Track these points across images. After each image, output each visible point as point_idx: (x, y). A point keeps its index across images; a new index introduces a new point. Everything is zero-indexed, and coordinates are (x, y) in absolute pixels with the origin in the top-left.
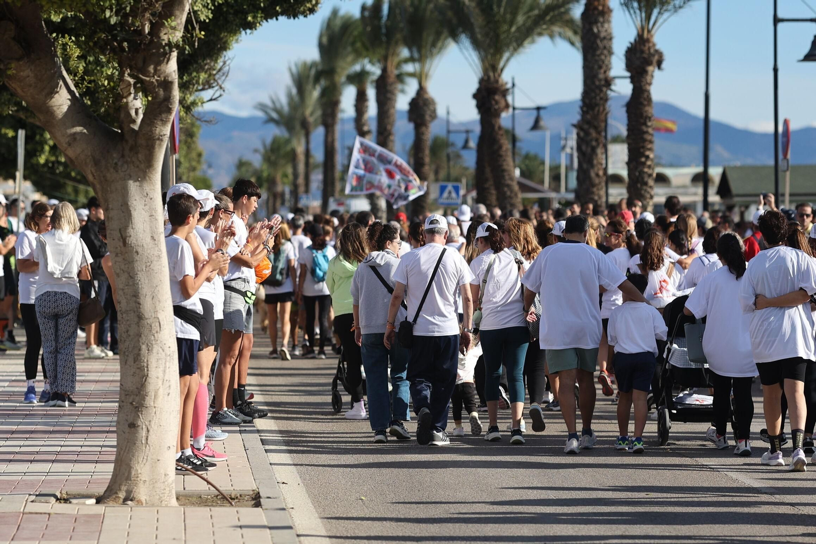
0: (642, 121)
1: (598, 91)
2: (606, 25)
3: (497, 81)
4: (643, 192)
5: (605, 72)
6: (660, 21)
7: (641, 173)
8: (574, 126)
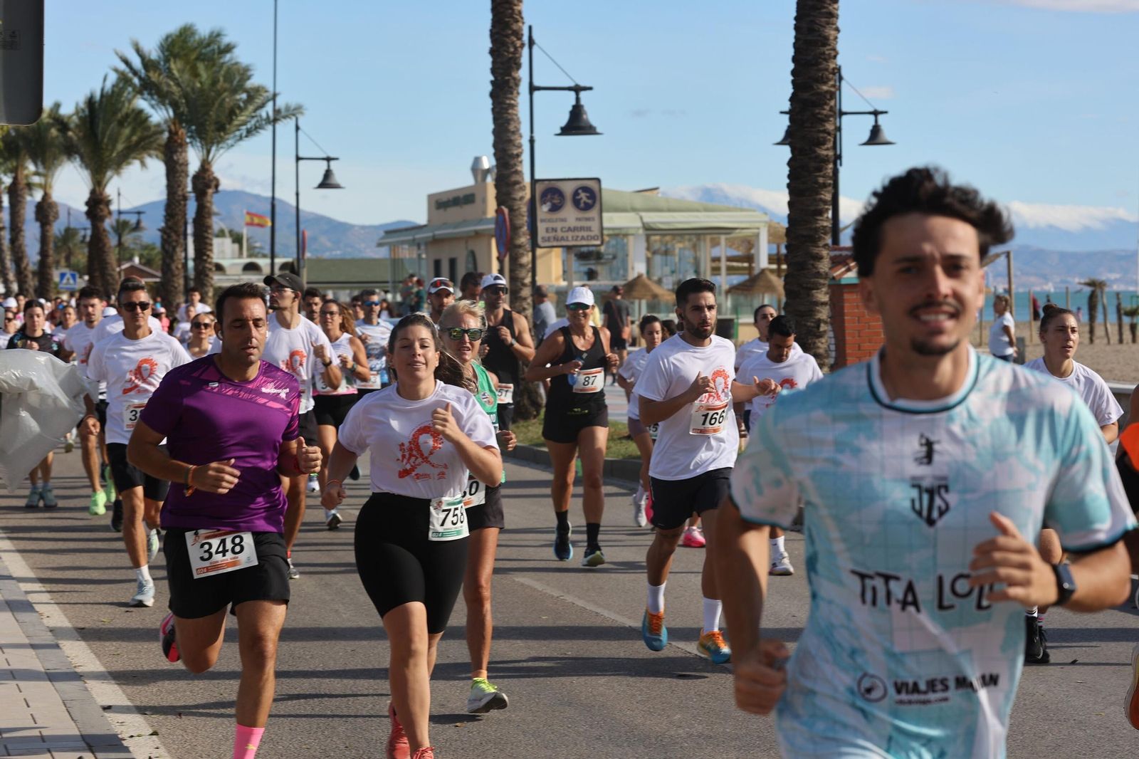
0: (205, 229)
1: (177, 204)
2: (184, 154)
3: (102, 194)
4: (205, 282)
5: (183, 190)
6: (218, 155)
7: (205, 268)
8: (159, 230)
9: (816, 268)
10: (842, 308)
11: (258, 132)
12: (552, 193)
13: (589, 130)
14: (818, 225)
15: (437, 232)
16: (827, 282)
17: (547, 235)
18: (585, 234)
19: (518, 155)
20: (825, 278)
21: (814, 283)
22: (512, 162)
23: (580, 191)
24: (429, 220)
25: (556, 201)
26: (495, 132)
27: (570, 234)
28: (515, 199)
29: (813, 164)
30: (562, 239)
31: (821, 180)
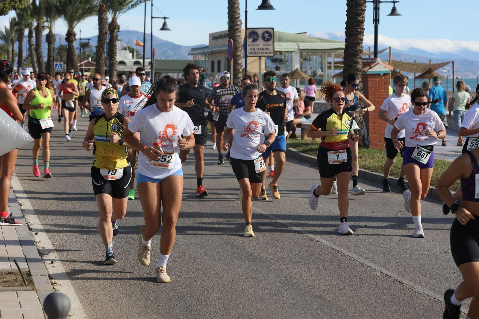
0: (113, 47)
1: (103, 36)
2: (106, 15)
3: (72, 31)
4: (114, 69)
6: (119, 16)
7: (113, 63)
8: (95, 47)
9: (356, 67)
10: (368, 84)
11: (136, 6)
12: (253, 34)
13: (270, 7)
14: (357, 49)
15: (213, 50)
16: (360, 73)
17: (251, 51)
18: (267, 51)
19: (238, 18)
20: (360, 71)
22: (236, 21)
23: (265, 33)
24: (210, 44)
25: (254, 37)
26: (229, 8)
27: (261, 51)
28: (236, 36)
29: (356, 23)
30: (257, 53)
31: (359, 30)
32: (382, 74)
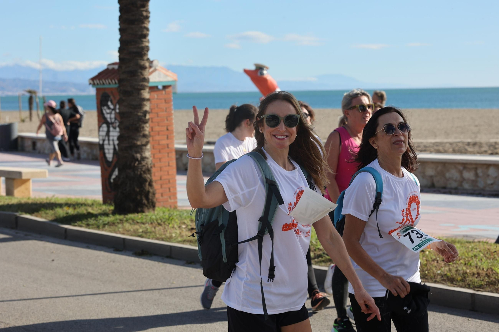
9: (143, 75)
20: (147, 82)
21: (142, 85)
31: (145, 14)
32: (160, 87)
